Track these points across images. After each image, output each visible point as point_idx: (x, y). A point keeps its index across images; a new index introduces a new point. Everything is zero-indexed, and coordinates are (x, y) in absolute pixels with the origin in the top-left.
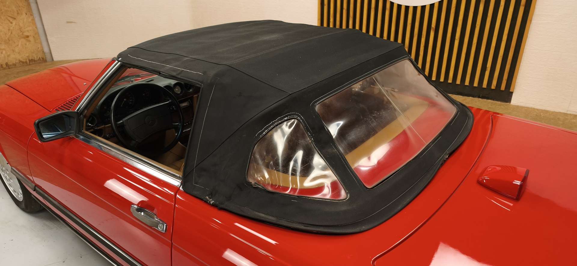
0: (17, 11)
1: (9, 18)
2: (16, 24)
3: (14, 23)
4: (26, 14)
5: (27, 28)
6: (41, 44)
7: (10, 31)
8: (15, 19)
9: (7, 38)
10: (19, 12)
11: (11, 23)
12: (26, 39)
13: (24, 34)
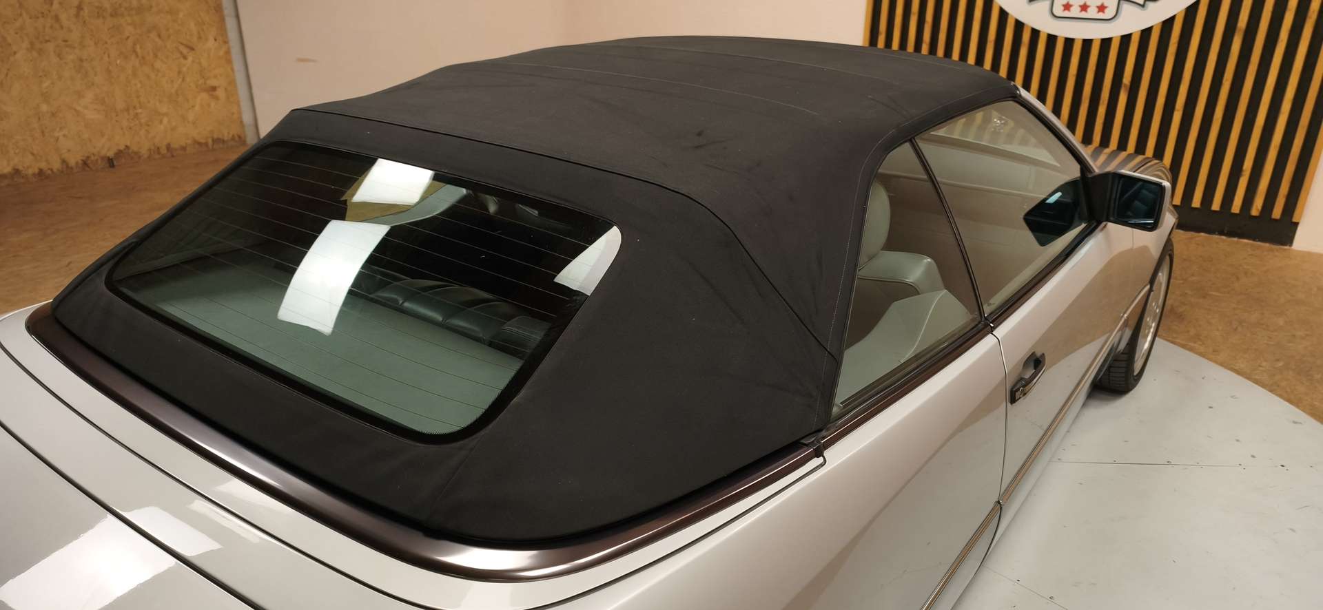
0: (199, 33)
1: (182, 48)
2: (193, 61)
3: (190, 59)
4: (215, 40)
5: (214, 69)
6: (239, 106)
7: (181, 76)
8: (192, 49)
9: (173, 91)
10: (202, 35)
11: (185, 58)
12: (211, 93)
13: (208, 82)
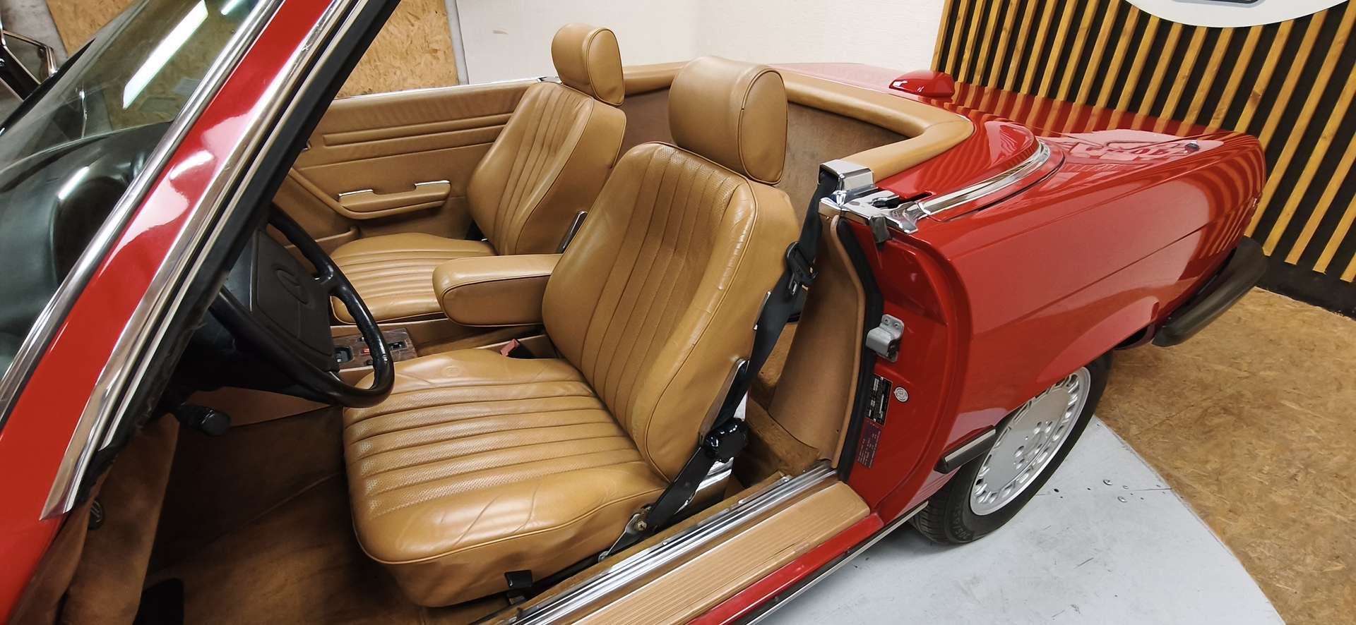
0: (423, 5)
1: (410, 17)
2: (419, 28)
3: (416, 27)
4: (437, 13)
5: (435, 36)
6: (455, 66)
7: (410, 39)
8: (418, 18)
9: (404, 50)
10: (426, 8)
11: (413, 25)
12: (434, 54)
13: (431, 45)
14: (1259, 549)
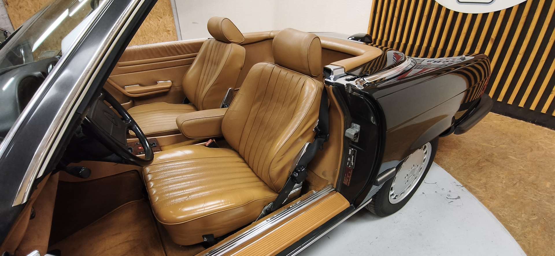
1: (158, 17)
2: (162, 22)
4: (169, 15)
5: (169, 25)
6: (177, 37)
7: (158, 26)
9: (156, 31)
10: (165, 13)
11: (159, 21)
12: (168, 32)
13: (167, 29)
14: (503, 212)
